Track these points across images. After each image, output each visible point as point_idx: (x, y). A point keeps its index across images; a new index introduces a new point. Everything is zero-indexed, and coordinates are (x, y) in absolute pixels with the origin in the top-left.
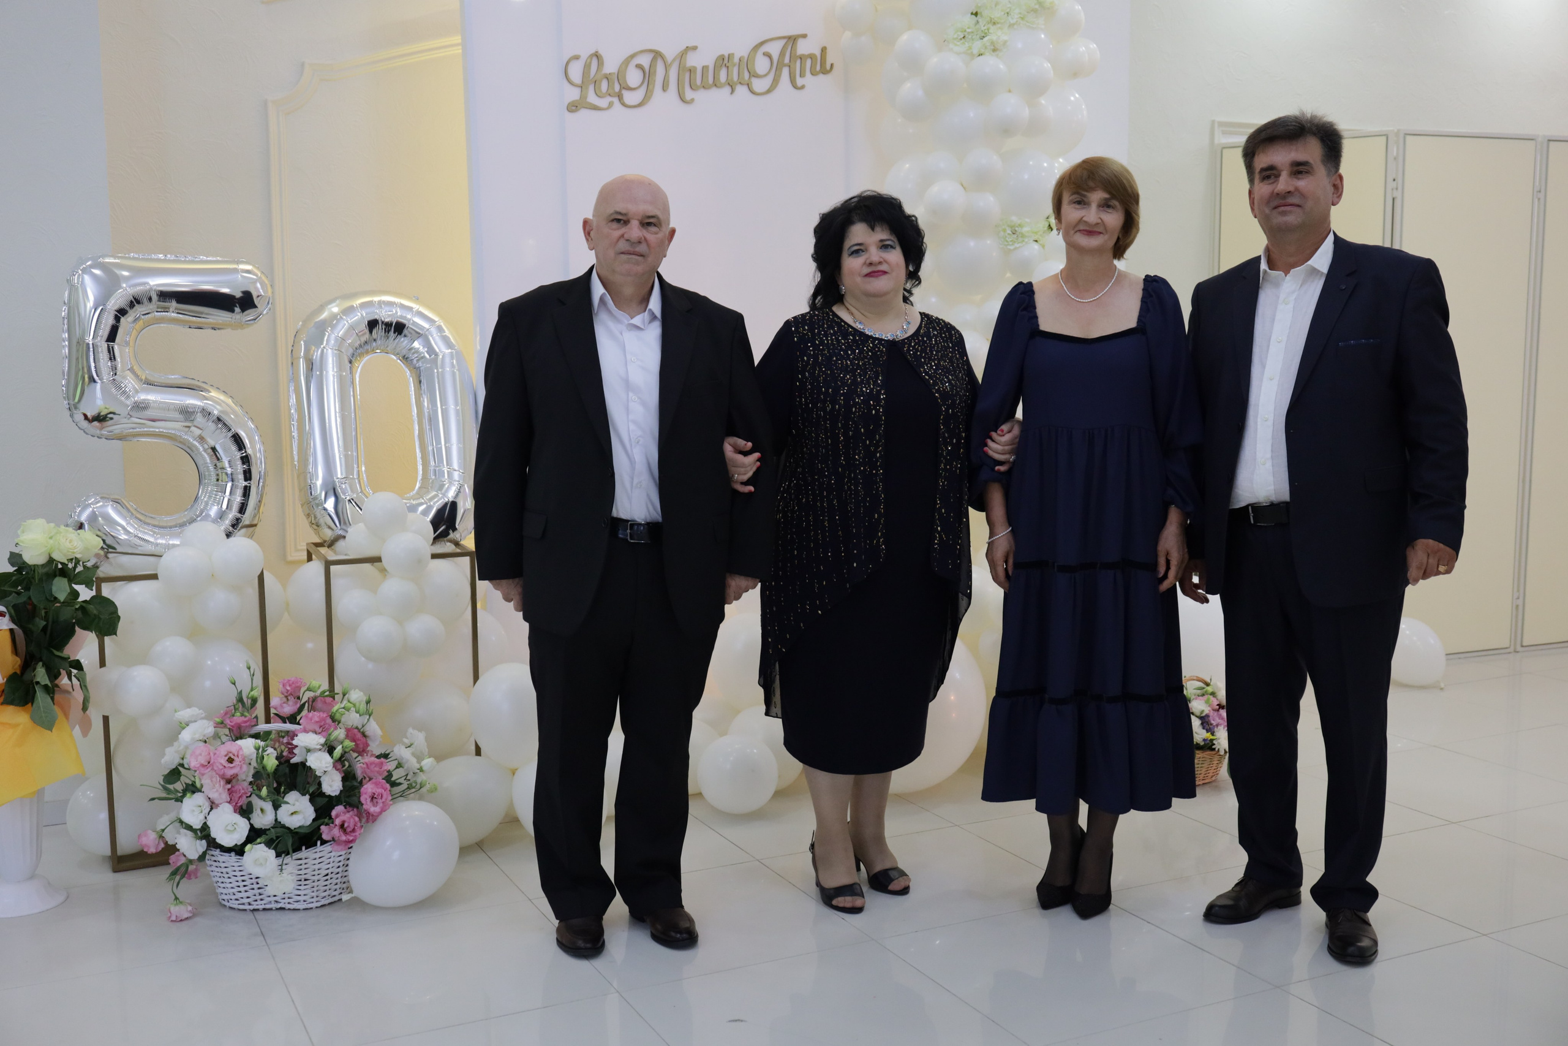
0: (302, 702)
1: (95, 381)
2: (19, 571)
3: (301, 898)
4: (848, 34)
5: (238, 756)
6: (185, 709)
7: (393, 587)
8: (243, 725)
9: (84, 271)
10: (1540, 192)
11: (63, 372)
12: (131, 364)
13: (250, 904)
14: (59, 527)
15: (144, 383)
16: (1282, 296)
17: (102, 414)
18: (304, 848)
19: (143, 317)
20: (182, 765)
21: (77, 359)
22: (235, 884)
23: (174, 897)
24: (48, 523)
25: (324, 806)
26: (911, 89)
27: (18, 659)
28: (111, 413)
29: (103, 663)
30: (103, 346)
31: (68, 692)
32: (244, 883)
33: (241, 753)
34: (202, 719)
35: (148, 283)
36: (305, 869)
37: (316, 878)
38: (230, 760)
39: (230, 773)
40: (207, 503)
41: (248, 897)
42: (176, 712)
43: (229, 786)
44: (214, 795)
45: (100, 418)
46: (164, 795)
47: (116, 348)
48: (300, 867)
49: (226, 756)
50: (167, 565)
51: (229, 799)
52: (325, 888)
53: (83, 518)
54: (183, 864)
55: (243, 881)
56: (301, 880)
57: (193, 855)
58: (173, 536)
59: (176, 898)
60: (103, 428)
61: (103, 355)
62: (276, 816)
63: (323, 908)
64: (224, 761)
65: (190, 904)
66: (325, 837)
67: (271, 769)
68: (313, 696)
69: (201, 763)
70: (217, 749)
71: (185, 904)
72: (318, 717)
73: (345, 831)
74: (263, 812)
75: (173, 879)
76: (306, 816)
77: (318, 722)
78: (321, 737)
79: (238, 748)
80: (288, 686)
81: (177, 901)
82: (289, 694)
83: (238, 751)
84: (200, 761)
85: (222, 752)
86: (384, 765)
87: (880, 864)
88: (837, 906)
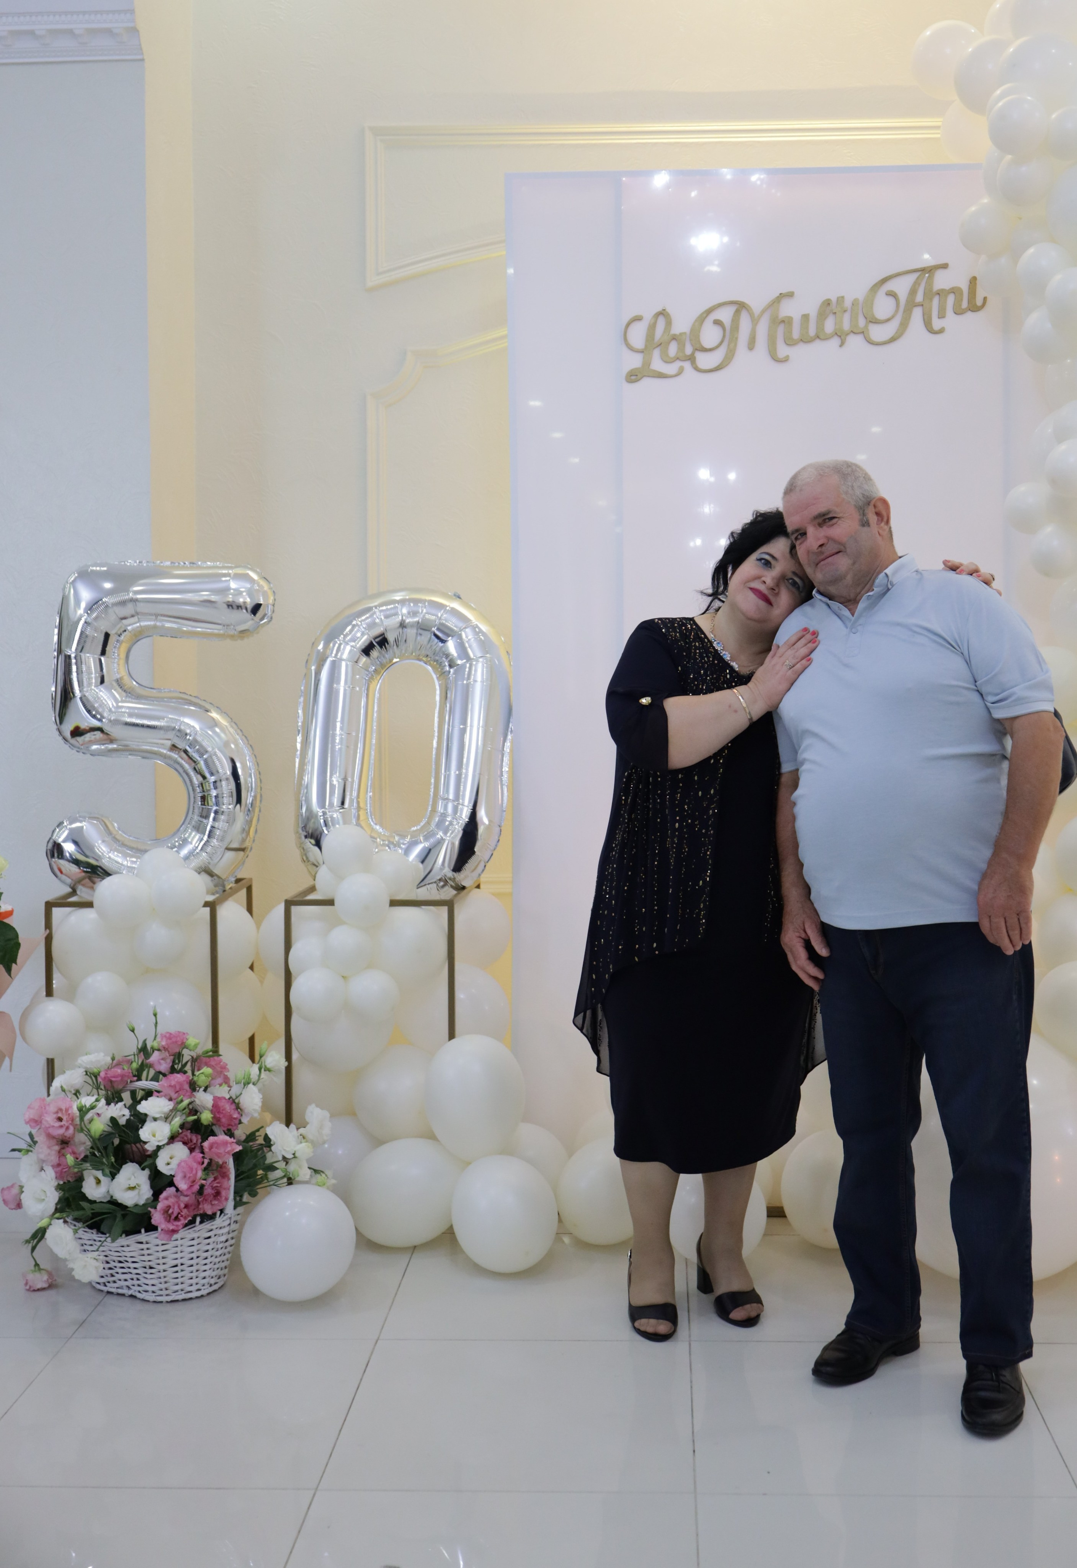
1: (75, 695)
3: (150, 1288)
5: (67, 1115)
7: (344, 937)
8: (113, 1080)
9: (76, 579)
12: (120, 676)
18: (143, 1231)
21: (63, 671)
23: (34, 1263)
33: (69, 1111)
36: (148, 1255)
37: (162, 1267)
38: (60, 1119)
39: (58, 1133)
43: (60, 1149)
47: (104, 661)
48: (143, 1252)
49: (57, 1112)
50: (103, 892)
51: (55, 1163)
52: (176, 1281)
53: (61, 839)
56: (145, 1267)
58: (139, 861)
59: (37, 1265)
61: (86, 667)
62: (110, 1189)
63: (172, 1304)
64: (51, 1119)
65: (50, 1274)
66: (153, 1222)
67: (95, 1132)
68: (192, 1055)
69: (32, 1117)
70: (49, 1105)
71: (43, 1272)
72: (176, 1080)
73: (168, 1218)
74: (98, 1182)
75: (30, 1243)
76: (141, 1193)
77: (174, 1086)
78: (168, 1105)
79: (68, 1107)
80: (164, 1040)
81: (37, 1267)
82: (165, 1049)
83: (67, 1110)
84: (31, 1114)
85: (52, 1108)
86: (229, 1145)
87: (725, 1285)
88: (639, 1330)
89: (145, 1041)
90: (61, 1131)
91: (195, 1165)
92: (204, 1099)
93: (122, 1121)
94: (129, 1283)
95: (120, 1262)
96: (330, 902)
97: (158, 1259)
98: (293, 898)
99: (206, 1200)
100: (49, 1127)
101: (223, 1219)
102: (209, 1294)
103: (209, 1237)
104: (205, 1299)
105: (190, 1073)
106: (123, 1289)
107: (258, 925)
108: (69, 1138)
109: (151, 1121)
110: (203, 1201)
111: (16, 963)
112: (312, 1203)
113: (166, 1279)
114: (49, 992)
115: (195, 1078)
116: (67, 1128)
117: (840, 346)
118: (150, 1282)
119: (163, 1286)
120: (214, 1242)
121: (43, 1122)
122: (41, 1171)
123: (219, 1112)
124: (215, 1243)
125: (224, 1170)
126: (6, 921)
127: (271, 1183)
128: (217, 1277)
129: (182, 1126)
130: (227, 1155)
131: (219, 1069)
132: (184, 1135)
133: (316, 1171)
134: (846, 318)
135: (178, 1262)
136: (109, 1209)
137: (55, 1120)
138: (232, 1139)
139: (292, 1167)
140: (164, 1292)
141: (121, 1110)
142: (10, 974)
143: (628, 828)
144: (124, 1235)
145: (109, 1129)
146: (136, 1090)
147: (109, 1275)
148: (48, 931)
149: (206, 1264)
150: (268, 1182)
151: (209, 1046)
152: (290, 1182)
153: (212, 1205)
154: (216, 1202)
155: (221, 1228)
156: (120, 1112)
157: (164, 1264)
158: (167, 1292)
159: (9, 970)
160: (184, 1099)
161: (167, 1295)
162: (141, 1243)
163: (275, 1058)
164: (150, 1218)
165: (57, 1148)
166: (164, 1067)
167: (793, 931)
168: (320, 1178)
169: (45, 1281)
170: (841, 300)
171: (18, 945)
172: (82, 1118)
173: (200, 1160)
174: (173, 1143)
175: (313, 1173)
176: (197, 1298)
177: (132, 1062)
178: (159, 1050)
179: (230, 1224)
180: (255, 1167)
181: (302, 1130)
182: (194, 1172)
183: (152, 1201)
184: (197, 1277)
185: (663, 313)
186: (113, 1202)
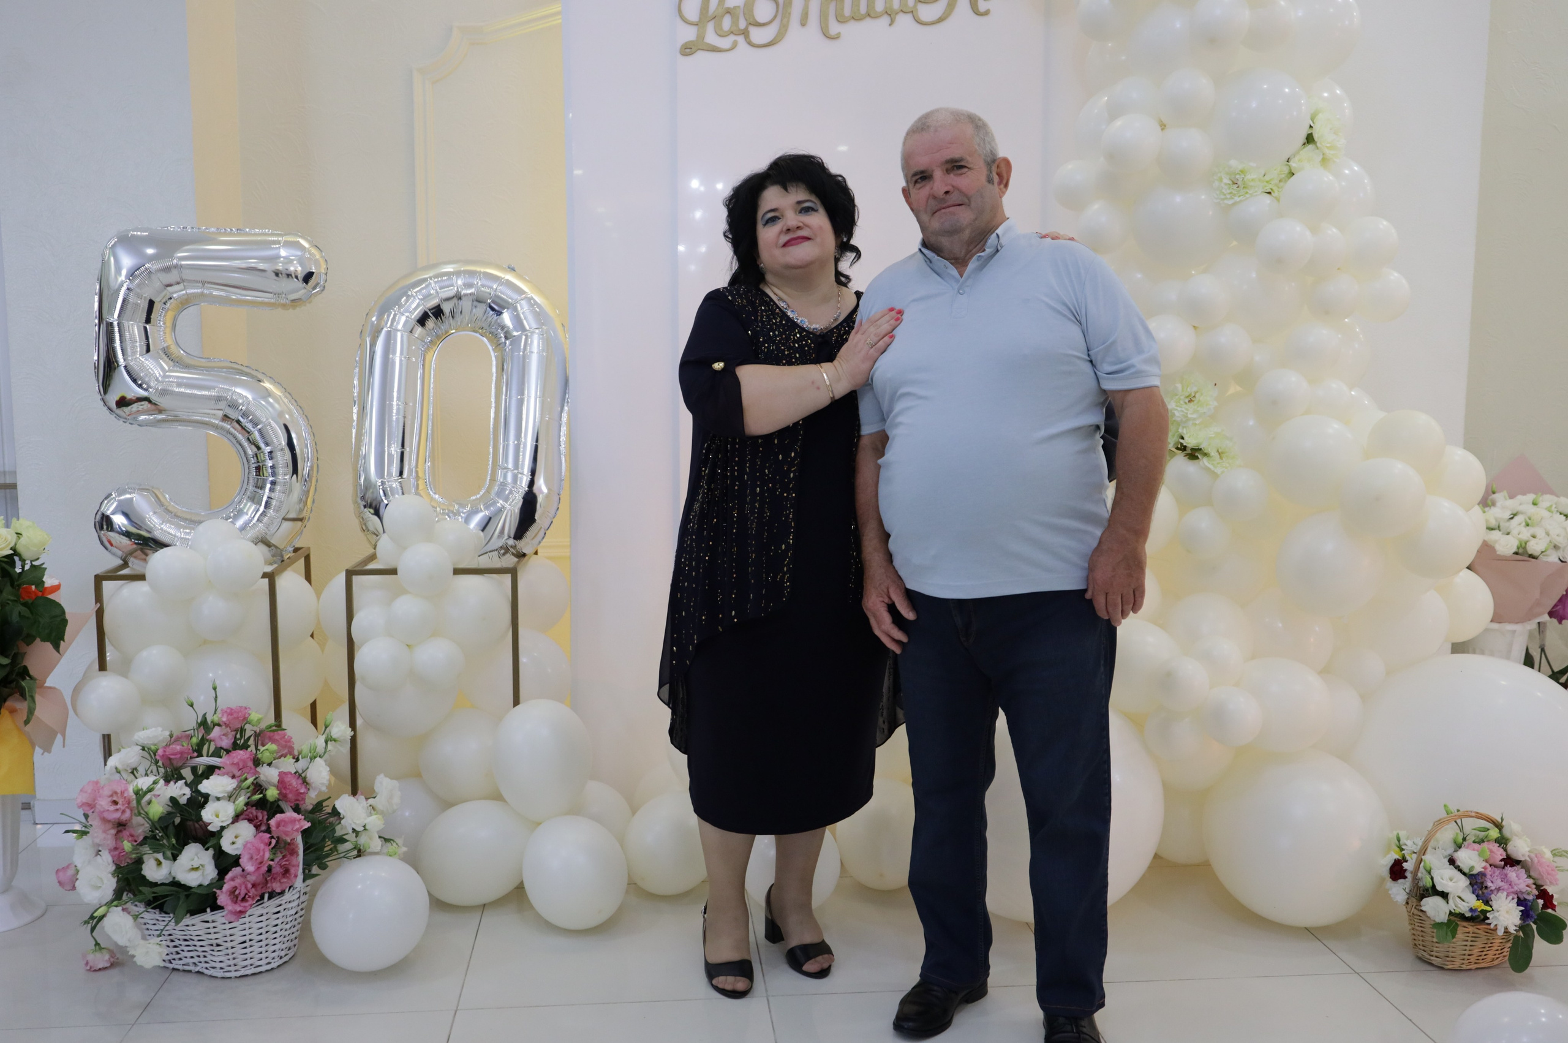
1: (119, 364)
5: (122, 797)
7: (408, 606)
8: (172, 757)
9: (116, 245)
15: (178, 367)
18: (208, 910)
23: (94, 943)
25: (225, 863)
29: (100, 667)
30: (138, 328)
36: (215, 933)
37: (229, 945)
38: (115, 803)
43: (115, 831)
48: (209, 931)
49: (112, 796)
50: (159, 563)
51: (111, 848)
52: (245, 956)
53: (110, 511)
56: (212, 945)
59: (97, 944)
61: (129, 335)
62: (172, 870)
63: (240, 979)
64: (106, 803)
65: (112, 953)
66: (219, 902)
67: (153, 816)
68: (255, 730)
69: (84, 801)
70: (103, 788)
71: (104, 951)
72: (239, 757)
73: (235, 899)
74: (159, 863)
75: (89, 923)
76: (205, 873)
77: (237, 764)
78: (233, 783)
79: (123, 789)
80: (225, 715)
81: (97, 947)
82: (227, 725)
83: (122, 793)
84: (84, 798)
85: (107, 792)
86: (297, 823)
87: (798, 936)
88: (717, 987)
89: (205, 714)
90: (117, 815)
91: (262, 846)
92: (269, 774)
93: (183, 801)
94: (196, 960)
95: (186, 940)
96: (393, 572)
97: (226, 936)
98: (355, 567)
99: (275, 879)
100: (104, 811)
101: (292, 893)
102: (279, 966)
103: (279, 912)
104: (275, 971)
105: (252, 748)
106: (189, 966)
107: (318, 595)
108: (126, 820)
109: (214, 801)
110: (271, 879)
111: (64, 641)
112: (383, 874)
113: (234, 956)
114: (103, 666)
115: (259, 756)
116: (124, 812)
118: (218, 959)
119: (231, 962)
120: (283, 916)
121: (97, 806)
122: (96, 855)
123: (285, 788)
124: (285, 917)
125: (293, 846)
126: (51, 597)
127: (342, 855)
128: (287, 949)
129: (247, 804)
130: (295, 833)
131: (284, 743)
132: (249, 812)
133: (386, 840)
135: (247, 938)
136: (171, 891)
137: (110, 804)
138: (300, 815)
139: (363, 840)
140: (233, 968)
141: (181, 788)
142: (58, 652)
143: (708, 497)
144: (188, 915)
145: (170, 809)
146: (197, 766)
147: (174, 953)
148: (98, 605)
149: (275, 938)
150: (338, 854)
151: (271, 720)
152: (360, 853)
153: (280, 882)
154: (285, 880)
155: (290, 902)
156: (180, 791)
157: (231, 941)
158: (236, 968)
159: (57, 647)
160: (248, 777)
161: (235, 971)
162: (207, 922)
163: (341, 729)
164: (216, 899)
165: (113, 832)
166: (226, 743)
167: (877, 596)
168: (391, 847)
169: (106, 960)
171: (64, 622)
172: (139, 802)
173: (267, 841)
174: (237, 822)
175: (384, 842)
176: (267, 971)
177: (192, 737)
178: (219, 725)
179: (299, 897)
180: (324, 838)
181: (371, 801)
182: (261, 854)
183: (217, 881)
184: (266, 952)
186: (175, 884)
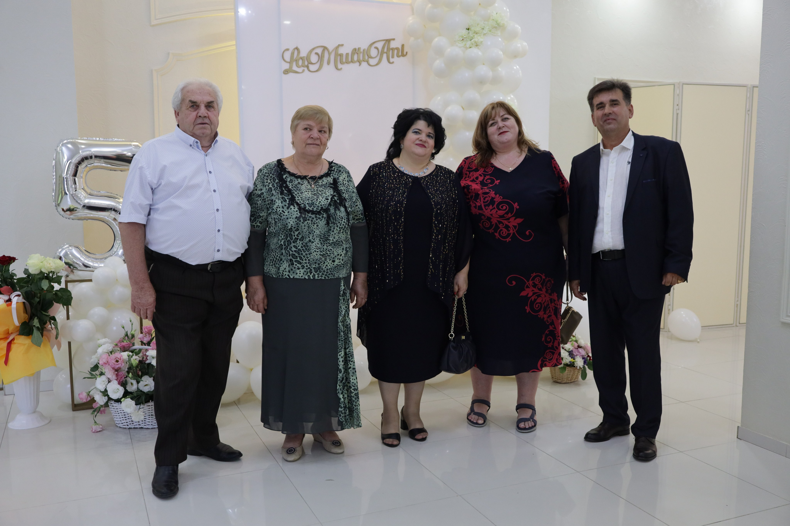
0: (152, 337)
1: (67, 194)
2: (28, 276)
3: (150, 423)
4: (412, 39)
5: (120, 359)
6: (103, 339)
8: (126, 346)
9: (62, 145)
10: (749, 111)
11: (53, 189)
12: (83, 186)
13: (128, 425)
14: (46, 258)
15: (89, 195)
16: (610, 160)
17: (71, 208)
18: (151, 401)
19: (89, 166)
20: (99, 363)
21: (59, 184)
22: (121, 416)
23: (94, 422)
24: (41, 255)
26: (439, 63)
27: (27, 315)
28: (75, 208)
29: (68, 318)
30: (71, 179)
31: (50, 331)
32: (125, 416)
33: (122, 358)
34: (109, 343)
35: (91, 151)
38: (117, 361)
39: (117, 366)
40: (117, 249)
41: (127, 422)
42: (98, 340)
43: (116, 373)
44: (110, 376)
45: (70, 210)
46: (90, 376)
47: (76, 179)
48: (149, 409)
49: (115, 359)
50: (96, 275)
51: (116, 378)
53: (61, 255)
54: (98, 407)
55: (125, 415)
56: (150, 415)
57: (102, 403)
58: (101, 263)
60: (72, 214)
61: (70, 182)
62: (138, 386)
64: (114, 361)
65: (101, 425)
67: (135, 365)
70: (111, 356)
71: (98, 425)
74: (133, 384)
75: (94, 413)
76: (151, 387)
81: (96, 423)
83: (120, 357)
87: (414, 425)
88: (385, 443)
89: (127, 331)
90: (119, 366)
100: (113, 365)
108: (121, 368)
117: (359, 66)
121: (111, 363)
134: (361, 55)
146: (133, 350)
162: (150, 406)
166: (146, 339)
169: (99, 428)
170: (359, 49)
172: (130, 359)
178: (142, 333)
185: (297, 48)
186: (140, 391)
